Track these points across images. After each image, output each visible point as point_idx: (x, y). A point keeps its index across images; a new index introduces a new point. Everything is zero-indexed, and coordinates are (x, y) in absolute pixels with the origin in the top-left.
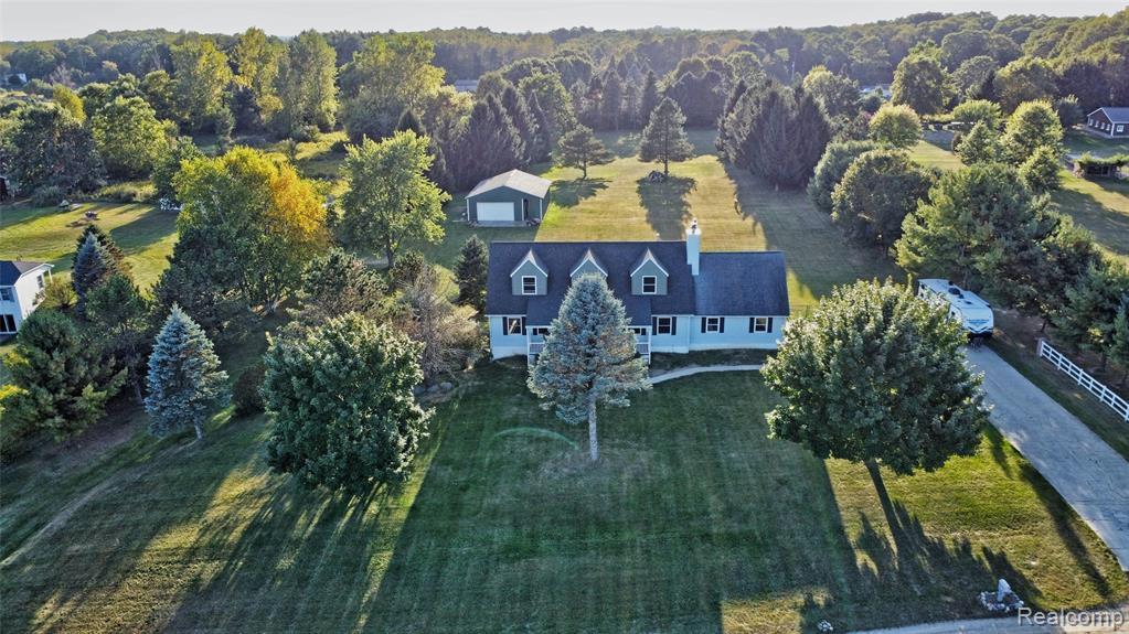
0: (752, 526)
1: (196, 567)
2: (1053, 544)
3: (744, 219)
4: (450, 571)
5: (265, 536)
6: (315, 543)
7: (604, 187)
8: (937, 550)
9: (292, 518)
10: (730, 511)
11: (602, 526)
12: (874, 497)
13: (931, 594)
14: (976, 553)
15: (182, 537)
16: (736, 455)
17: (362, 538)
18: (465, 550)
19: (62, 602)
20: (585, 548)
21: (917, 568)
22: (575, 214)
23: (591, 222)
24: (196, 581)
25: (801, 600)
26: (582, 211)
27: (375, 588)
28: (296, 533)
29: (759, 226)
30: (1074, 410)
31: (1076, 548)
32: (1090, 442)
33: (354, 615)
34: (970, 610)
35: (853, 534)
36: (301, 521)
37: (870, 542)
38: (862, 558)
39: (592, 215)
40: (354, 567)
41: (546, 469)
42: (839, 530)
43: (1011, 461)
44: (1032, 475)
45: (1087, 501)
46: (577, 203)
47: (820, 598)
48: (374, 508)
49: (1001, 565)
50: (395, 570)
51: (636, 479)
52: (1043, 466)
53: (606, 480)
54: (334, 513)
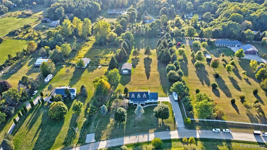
0: (152, 124)
1: (111, 128)
2: (173, 125)
3: (158, 72)
4: (130, 128)
5: (116, 125)
6: (119, 126)
7: (139, 61)
8: (165, 125)
9: (117, 123)
10: (150, 122)
11: (141, 124)
12: (161, 121)
13: (163, 129)
14: (167, 126)
15: (109, 125)
16: (151, 116)
17: (123, 125)
18: (131, 126)
19: (103, 131)
20: (139, 126)
21: (163, 127)
22: (136, 70)
23: (138, 73)
24: (112, 129)
25: (154, 130)
26: (136, 69)
27: (125, 129)
28: (118, 125)
29: (159, 74)
30: (181, 111)
31: (174, 125)
32: (181, 115)
33: (124, 131)
34: (165, 130)
35: (159, 124)
36: (118, 124)
37: (160, 125)
38: (159, 126)
39: (138, 70)
40: (123, 127)
41: (136, 118)
42: (158, 124)
43: (173, 117)
44: (174, 118)
45: (177, 121)
46: (136, 67)
47: (156, 129)
48: (123, 122)
49: (169, 126)
50: (126, 128)
51: (143, 119)
52: (175, 117)
53: (141, 119)
54: (120, 123)
